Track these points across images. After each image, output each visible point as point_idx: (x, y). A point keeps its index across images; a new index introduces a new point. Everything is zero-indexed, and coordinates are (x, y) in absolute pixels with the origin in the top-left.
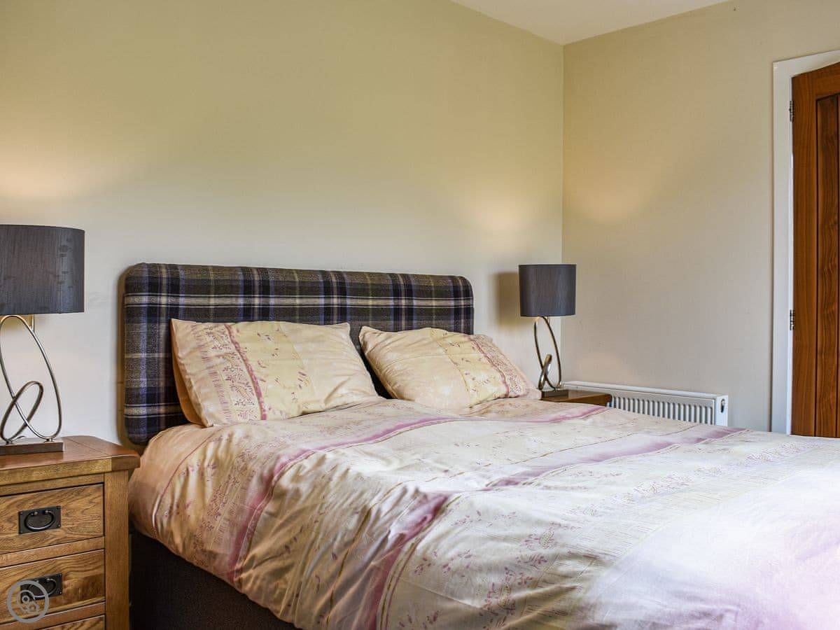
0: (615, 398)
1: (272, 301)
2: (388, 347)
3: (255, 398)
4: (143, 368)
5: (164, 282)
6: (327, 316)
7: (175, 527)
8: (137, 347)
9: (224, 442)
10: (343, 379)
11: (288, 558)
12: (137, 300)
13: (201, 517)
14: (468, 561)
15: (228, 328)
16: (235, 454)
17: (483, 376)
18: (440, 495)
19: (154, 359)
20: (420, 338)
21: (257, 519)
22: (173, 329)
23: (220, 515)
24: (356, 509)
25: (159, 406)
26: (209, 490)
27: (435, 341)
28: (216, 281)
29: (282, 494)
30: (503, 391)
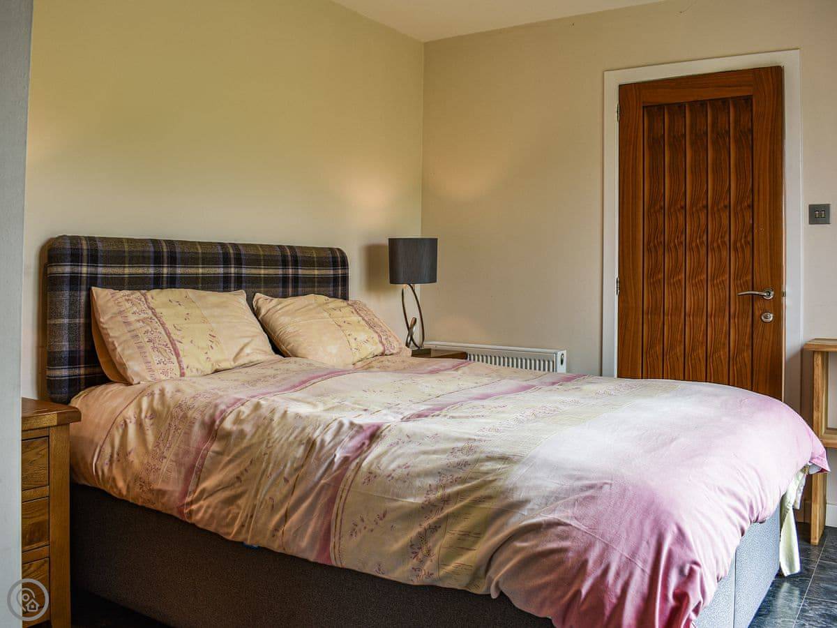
0: (470, 355)
1: (179, 271)
2: (279, 312)
3: (174, 358)
4: (65, 333)
5: (85, 253)
6: (225, 284)
7: (116, 472)
8: (60, 313)
9: (157, 396)
10: (246, 340)
11: (239, 487)
12: (60, 270)
13: (146, 462)
14: (407, 470)
15: (144, 295)
16: (172, 405)
17: (362, 336)
18: (373, 426)
19: (75, 324)
20: (307, 303)
21: (204, 458)
22: (93, 295)
23: (165, 458)
24: (301, 441)
25: (79, 367)
26: (150, 437)
27: (320, 305)
28: (129, 252)
29: (228, 435)
30: (380, 349)
